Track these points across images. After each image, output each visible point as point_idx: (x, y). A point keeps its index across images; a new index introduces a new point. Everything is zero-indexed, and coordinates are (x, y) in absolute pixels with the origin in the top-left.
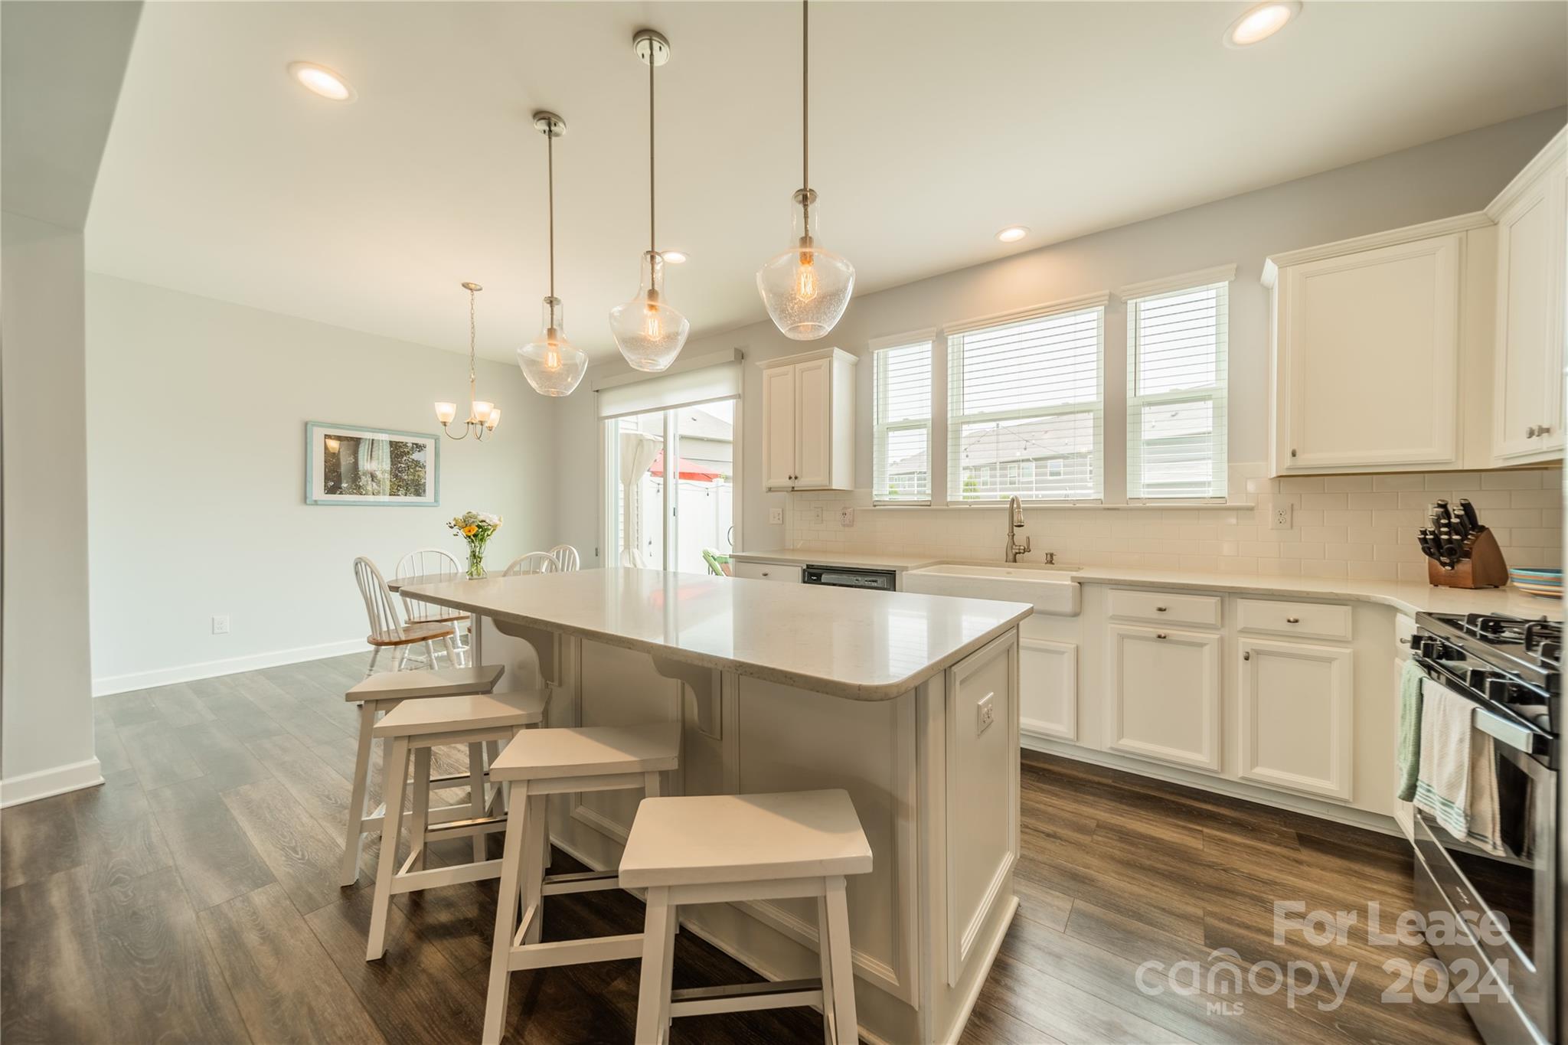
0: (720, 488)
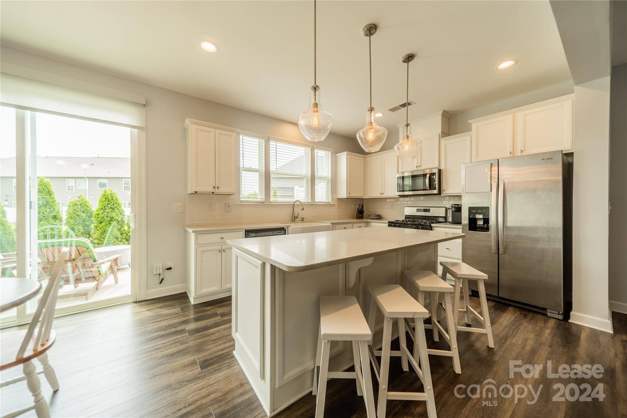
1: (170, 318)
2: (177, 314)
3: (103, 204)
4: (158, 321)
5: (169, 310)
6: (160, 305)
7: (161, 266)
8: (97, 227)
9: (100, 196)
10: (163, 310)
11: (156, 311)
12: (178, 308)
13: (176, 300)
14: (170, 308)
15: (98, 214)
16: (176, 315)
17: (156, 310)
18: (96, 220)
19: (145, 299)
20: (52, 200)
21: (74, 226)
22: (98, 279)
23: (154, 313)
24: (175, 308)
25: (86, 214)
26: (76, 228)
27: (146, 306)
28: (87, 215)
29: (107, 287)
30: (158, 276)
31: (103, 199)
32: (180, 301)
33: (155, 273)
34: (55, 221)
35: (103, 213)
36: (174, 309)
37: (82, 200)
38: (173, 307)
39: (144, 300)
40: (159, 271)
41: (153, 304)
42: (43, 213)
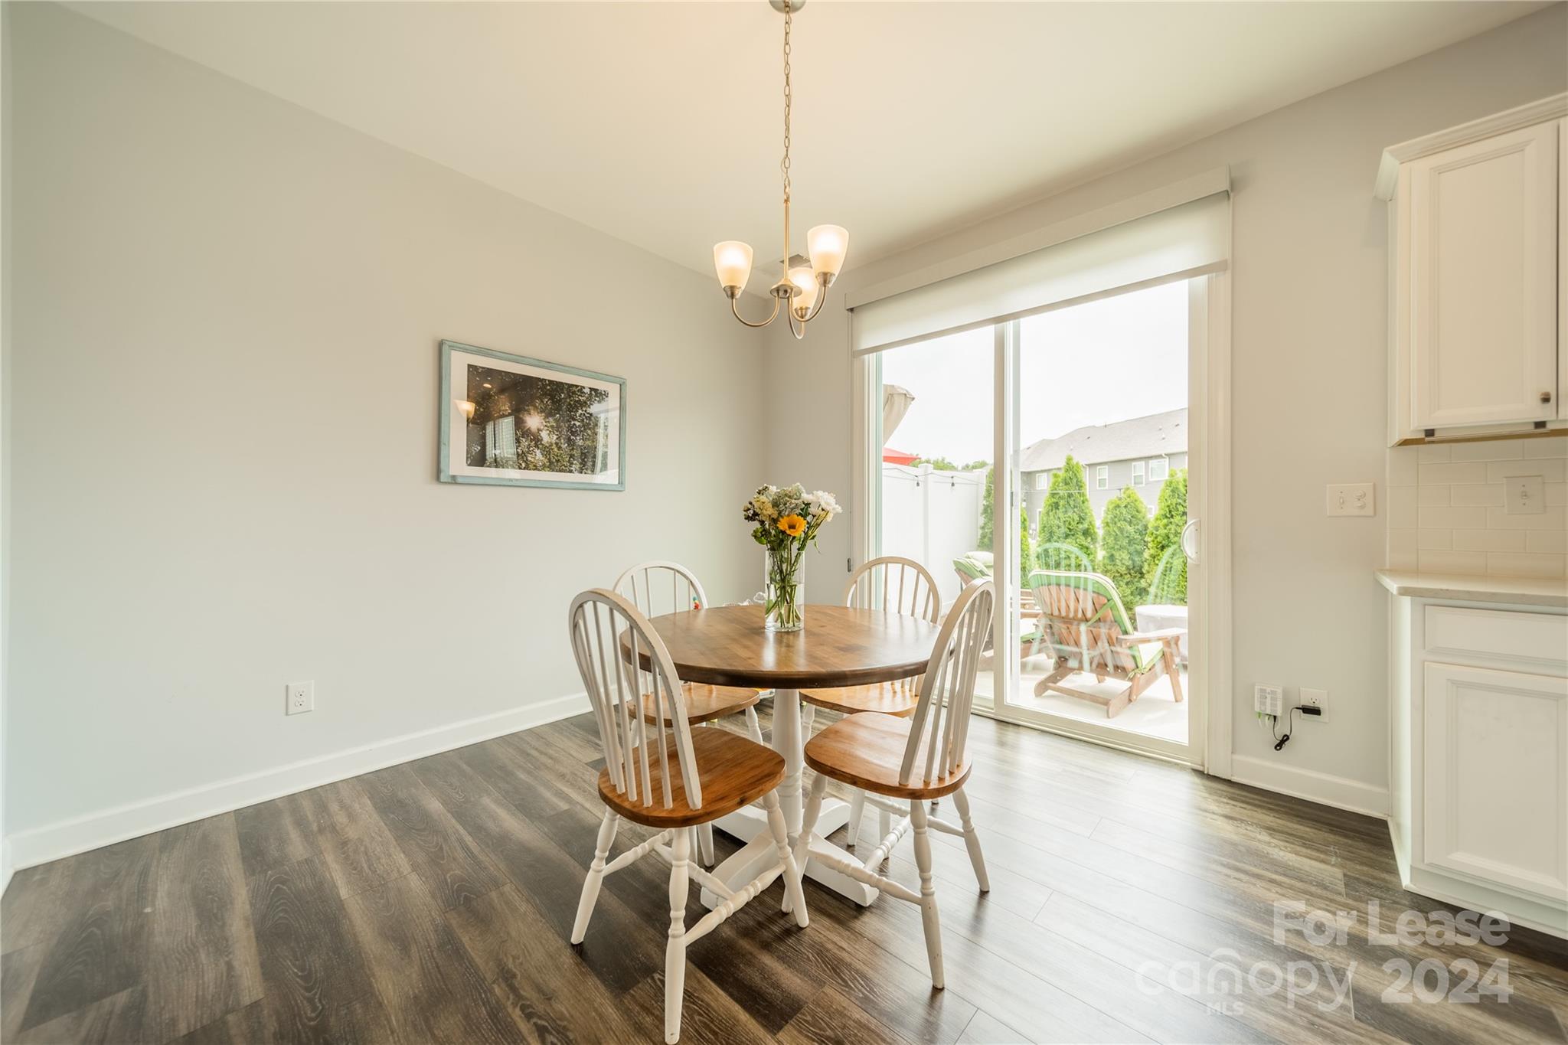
0: (929, 476)
1: (1291, 887)
2: (1326, 888)
3: (1167, 504)
4: (1246, 872)
5: (1297, 854)
6: (1270, 819)
7: (1279, 691)
8: (1154, 557)
9: (1163, 486)
10: (1275, 841)
11: (1251, 834)
12: (1335, 870)
13: (1331, 832)
14: (1304, 850)
15: (1157, 528)
16: (1319, 891)
17: (1249, 828)
18: (1153, 541)
19: (1229, 779)
20: (1082, 499)
21: (1114, 552)
22: (1131, 675)
23: (1243, 835)
24: (1323, 861)
25: (1136, 527)
26: (1117, 555)
27: (1225, 800)
28: (1138, 529)
29: (1153, 704)
30: (1269, 722)
31: (1168, 492)
32: (1350, 846)
33: (1257, 709)
34: (1086, 539)
35: (1167, 525)
36: (1316, 860)
37: (1129, 497)
38: (1315, 854)
39: (1224, 777)
40: (1274, 705)
41: (1248, 803)
42: (1070, 524)
